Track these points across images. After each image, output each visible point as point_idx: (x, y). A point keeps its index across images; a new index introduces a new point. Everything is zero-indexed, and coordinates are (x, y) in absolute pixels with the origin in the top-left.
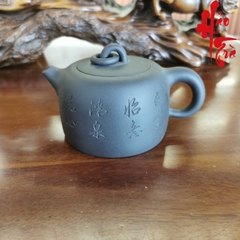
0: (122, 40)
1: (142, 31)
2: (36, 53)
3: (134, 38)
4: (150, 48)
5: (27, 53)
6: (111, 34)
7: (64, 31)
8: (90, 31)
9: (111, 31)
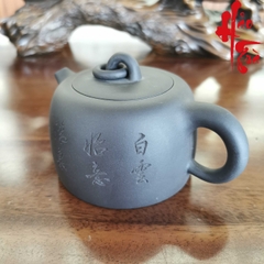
0: (149, 29)
1: (170, 20)
2: (61, 42)
3: (161, 27)
4: (178, 38)
5: (52, 41)
6: (137, 23)
7: (89, 19)
8: (115, 20)
9: (138, 19)
